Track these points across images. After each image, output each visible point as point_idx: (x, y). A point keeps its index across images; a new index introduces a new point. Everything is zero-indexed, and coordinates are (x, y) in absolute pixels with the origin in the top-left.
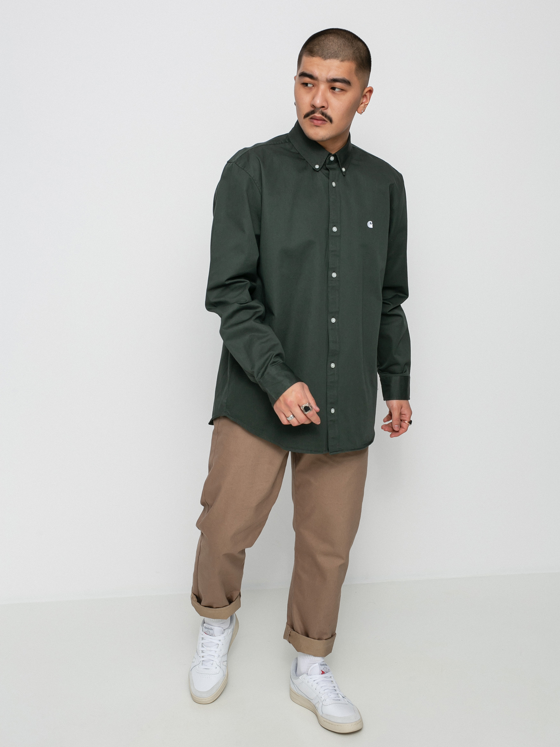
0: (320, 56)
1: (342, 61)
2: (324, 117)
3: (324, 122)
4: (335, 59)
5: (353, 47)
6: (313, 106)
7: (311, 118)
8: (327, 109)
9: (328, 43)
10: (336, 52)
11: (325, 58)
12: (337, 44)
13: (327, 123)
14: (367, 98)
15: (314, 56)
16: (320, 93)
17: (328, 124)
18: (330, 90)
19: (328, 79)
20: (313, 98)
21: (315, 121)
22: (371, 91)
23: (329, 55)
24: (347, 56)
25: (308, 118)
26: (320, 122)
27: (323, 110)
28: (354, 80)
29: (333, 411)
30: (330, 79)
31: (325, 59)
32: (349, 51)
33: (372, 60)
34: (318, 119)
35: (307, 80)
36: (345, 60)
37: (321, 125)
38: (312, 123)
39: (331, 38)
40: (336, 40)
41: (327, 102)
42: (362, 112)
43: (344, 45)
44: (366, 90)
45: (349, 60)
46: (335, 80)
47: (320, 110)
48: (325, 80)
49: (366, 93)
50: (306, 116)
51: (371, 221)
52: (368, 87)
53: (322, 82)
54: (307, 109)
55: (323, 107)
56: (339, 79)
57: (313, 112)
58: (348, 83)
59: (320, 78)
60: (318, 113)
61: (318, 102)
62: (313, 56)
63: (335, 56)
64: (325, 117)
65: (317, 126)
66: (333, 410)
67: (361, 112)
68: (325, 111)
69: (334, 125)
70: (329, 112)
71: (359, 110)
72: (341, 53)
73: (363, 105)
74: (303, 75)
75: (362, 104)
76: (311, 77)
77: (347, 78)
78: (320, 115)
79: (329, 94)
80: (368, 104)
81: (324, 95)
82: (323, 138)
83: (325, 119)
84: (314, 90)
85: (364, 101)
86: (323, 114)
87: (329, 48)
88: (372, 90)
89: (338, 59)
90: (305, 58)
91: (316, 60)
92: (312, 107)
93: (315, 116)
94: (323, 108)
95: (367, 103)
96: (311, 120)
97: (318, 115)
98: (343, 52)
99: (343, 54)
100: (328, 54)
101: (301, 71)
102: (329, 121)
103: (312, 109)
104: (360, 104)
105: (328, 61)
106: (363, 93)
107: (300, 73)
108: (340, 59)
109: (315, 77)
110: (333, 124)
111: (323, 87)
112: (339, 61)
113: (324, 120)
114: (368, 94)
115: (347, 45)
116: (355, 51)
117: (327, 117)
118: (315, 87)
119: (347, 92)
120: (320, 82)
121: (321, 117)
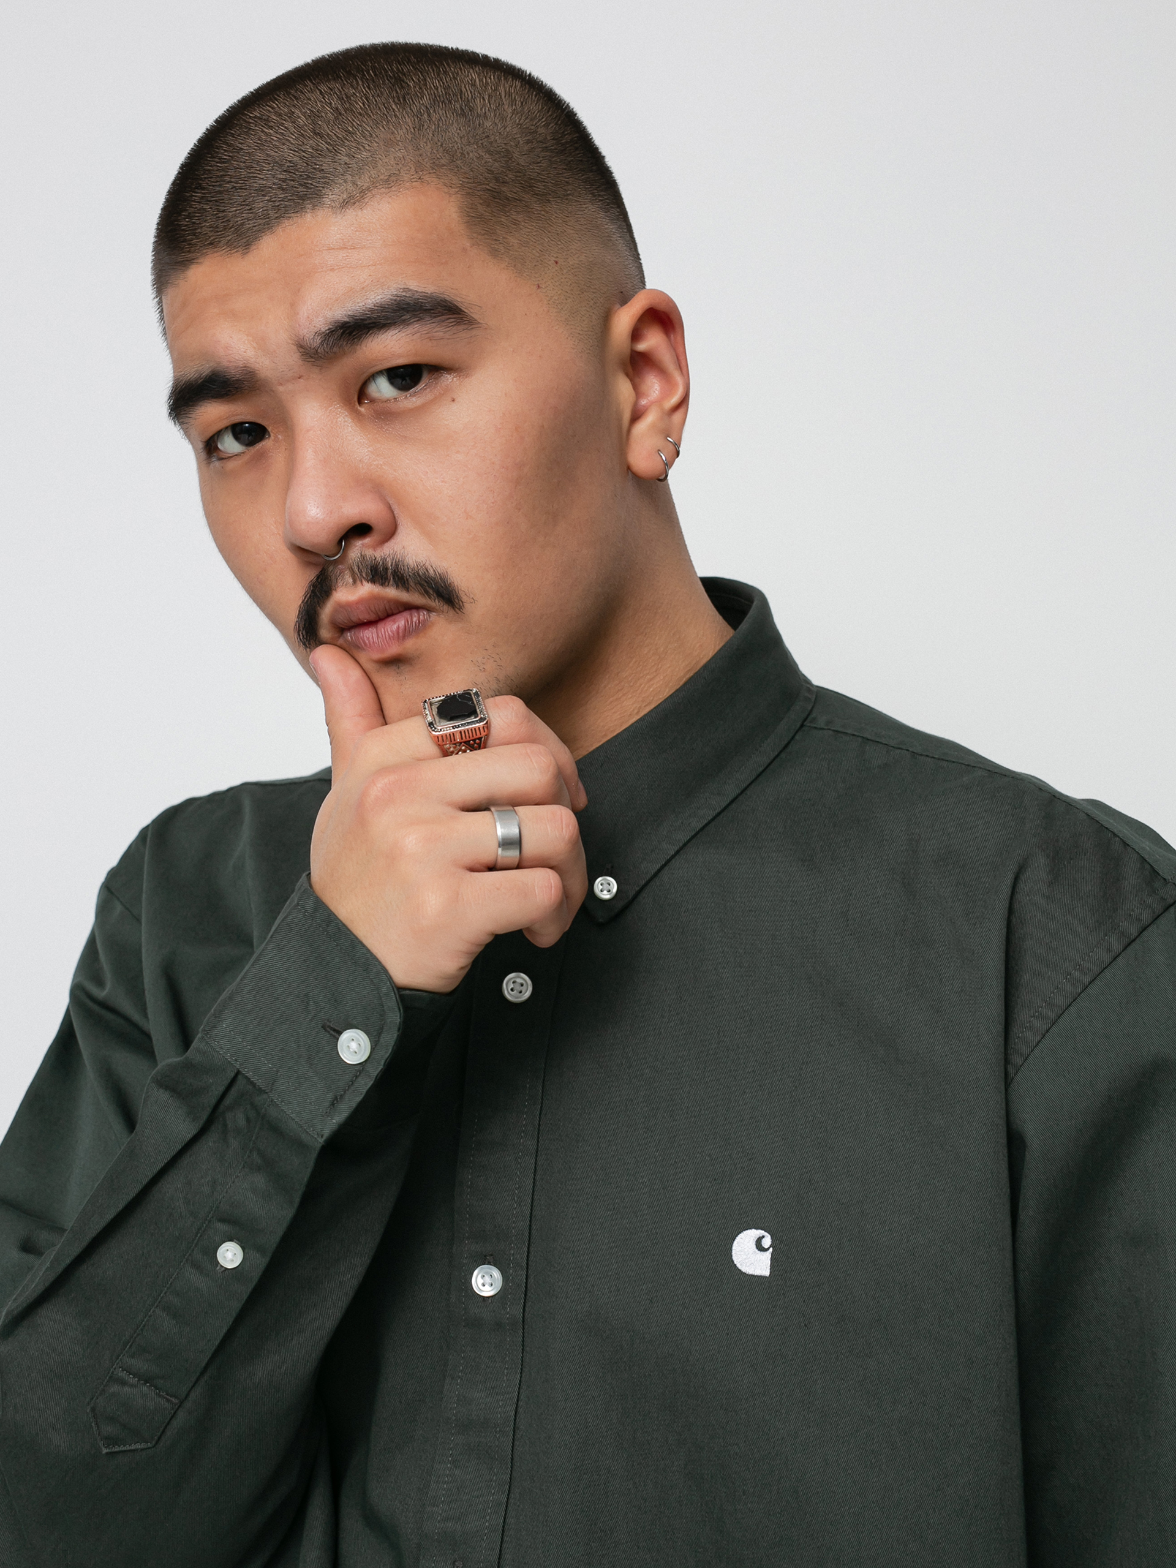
2: (392, 592)
3: (410, 618)
4: (302, 210)
6: (306, 558)
7: (338, 630)
8: (391, 532)
13: (433, 615)
14: (662, 371)
16: (312, 461)
17: (443, 620)
18: (358, 413)
19: (312, 342)
20: (285, 504)
21: (367, 637)
22: (666, 317)
25: (323, 633)
26: (391, 628)
27: (369, 553)
30: (324, 336)
31: (247, 246)
34: (365, 617)
35: (212, 414)
37: (413, 645)
38: (362, 656)
41: (374, 489)
42: (670, 464)
44: (630, 320)
46: (353, 331)
47: (353, 555)
48: (291, 359)
49: (636, 335)
50: (308, 626)
51: (761, 1232)
53: (290, 387)
54: (290, 589)
55: (361, 530)
56: (372, 311)
57: (322, 589)
58: (440, 310)
59: (264, 365)
60: (349, 581)
61: (313, 514)
64: (397, 587)
65: (390, 663)
67: (663, 466)
68: (385, 552)
69: (475, 612)
70: (414, 547)
73: (648, 421)
74: (182, 401)
75: (635, 418)
76: (219, 387)
78: (367, 589)
79: (362, 440)
80: (684, 402)
81: (333, 455)
83: (406, 597)
84: (279, 455)
85: (646, 397)
86: (377, 573)
92: (299, 563)
93: (341, 607)
94: (367, 540)
95: (675, 400)
96: (347, 638)
97: (352, 593)
102: (435, 603)
103: (307, 573)
104: (627, 423)
105: (268, 245)
106: (609, 345)
109: (234, 373)
110: (466, 606)
111: (311, 410)
112: (327, 210)
113: (410, 608)
114: (653, 341)
117: (412, 584)
118: (276, 437)
119: (467, 376)
120: (281, 389)
121: (374, 598)
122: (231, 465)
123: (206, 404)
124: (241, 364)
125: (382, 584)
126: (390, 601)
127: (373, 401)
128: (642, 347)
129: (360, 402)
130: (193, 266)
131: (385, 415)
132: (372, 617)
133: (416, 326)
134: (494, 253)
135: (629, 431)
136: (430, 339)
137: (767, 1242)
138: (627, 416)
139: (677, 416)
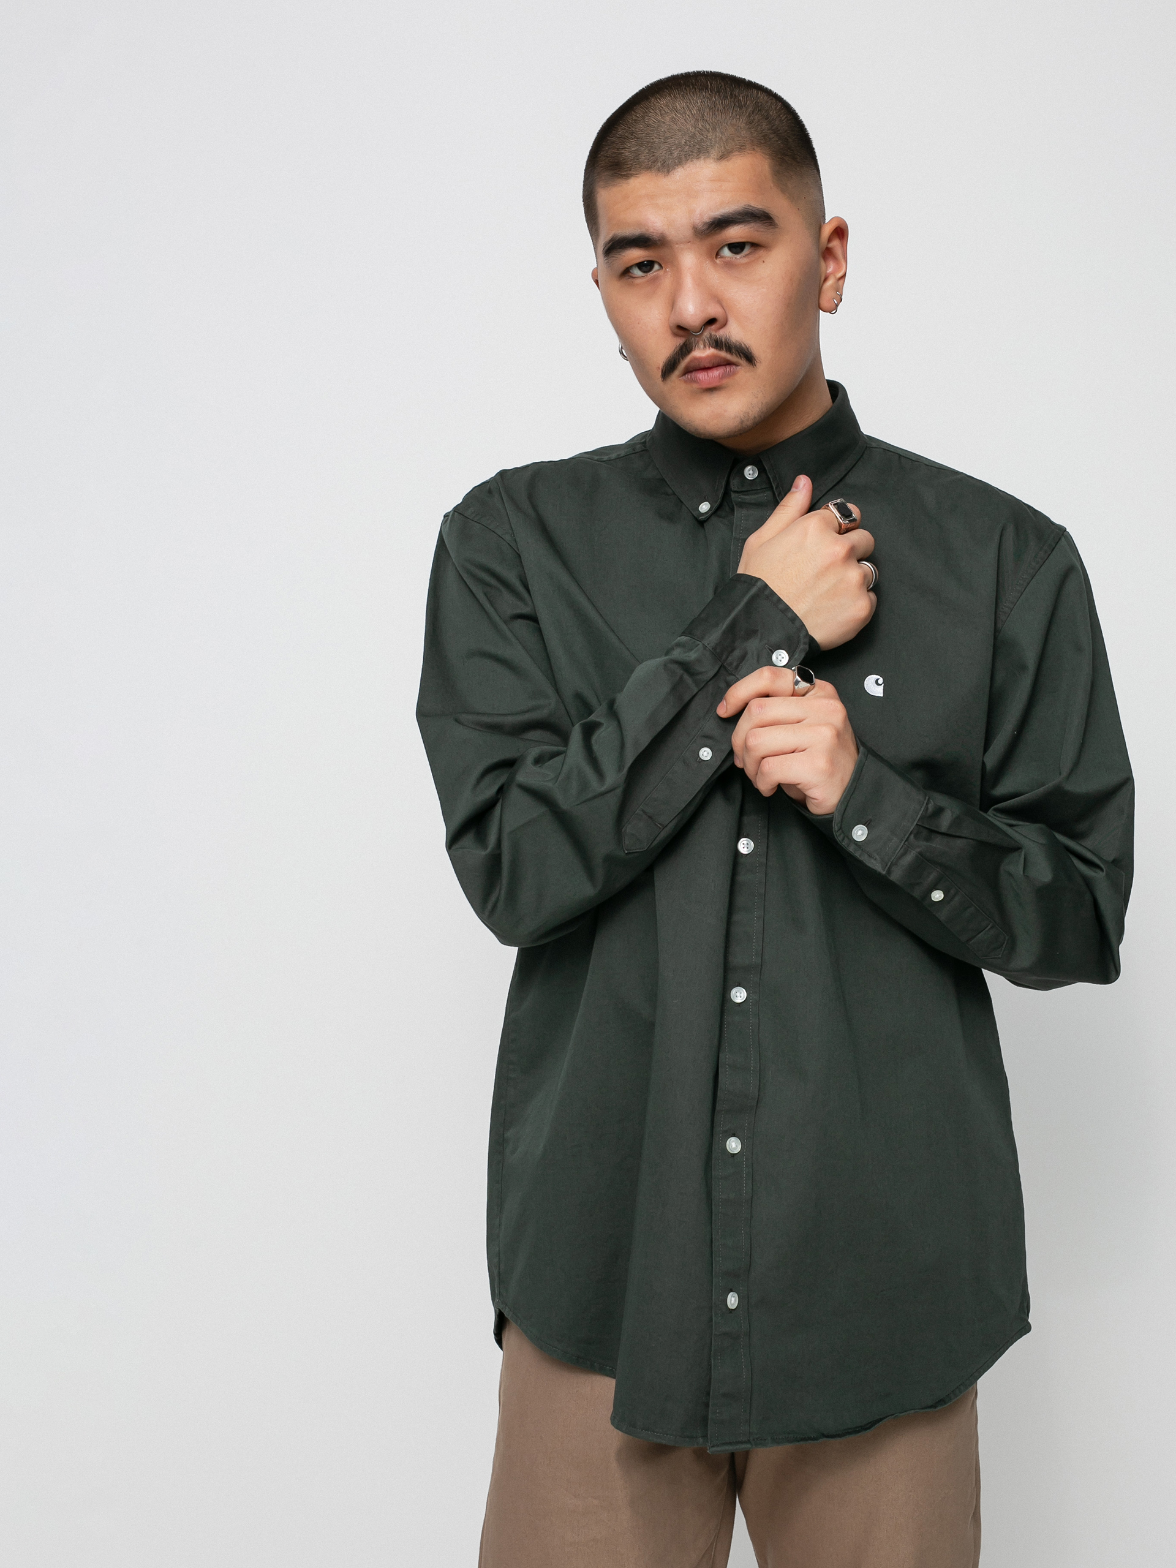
0: (649, 168)
1: (723, 157)
2: (723, 354)
3: (728, 368)
4: (698, 158)
5: (741, 107)
6: (681, 332)
7: (688, 371)
8: (725, 323)
9: (659, 121)
10: (693, 136)
11: (666, 167)
12: (688, 112)
13: (739, 368)
14: (835, 258)
15: (632, 175)
16: (688, 282)
17: (743, 372)
18: (715, 263)
19: (700, 226)
20: (673, 303)
21: (701, 376)
22: (841, 232)
23: (676, 154)
24: (734, 140)
25: (677, 373)
26: (716, 373)
27: (713, 333)
28: (778, 205)
29: (732, 1301)
30: (705, 223)
31: (668, 172)
32: (734, 124)
33: (812, 136)
34: (707, 365)
35: (636, 255)
36: (732, 152)
37: (724, 381)
38: (695, 386)
39: (663, 102)
40: (679, 104)
41: (719, 301)
42: (837, 305)
43: (710, 109)
44: (827, 231)
45: (742, 148)
46: (720, 223)
47: (706, 334)
48: (688, 233)
49: (830, 240)
50: (669, 368)
51: (878, 677)
52: (827, 221)
53: (682, 246)
54: (662, 348)
55: (712, 321)
56: (732, 214)
57: (684, 350)
58: (762, 217)
59: (672, 234)
60: (702, 346)
61: (692, 310)
62: (627, 176)
63: (696, 150)
64: (726, 351)
65: (711, 390)
66: (733, 1299)
67: (834, 306)
68: (722, 334)
69: (762, 368)
70: (734, 332)
71: (825, 301)
72: (710, 135)
73: (830, 282)
74: (614, 247)
75: (826, 280)
76: (642, 241)
77: (757, 204)
78: (710, 352)
79: (715, 276)
80: (844, 276)
81: (701, 282)
82: (742, 422)
83: (728, 356)
84: (666, 279)
85: (830, 270)
86: (718, 344)
87: (668, 135)
88: (843, 227)
89: (708, 157)
90: (605, 196)
91: (640, 184)
92: (675, 335)
93: (695, 359)
94: (713, 327)
95: (840, 275)
96: (689, 376)
97: (702, 352)
98: (714, 129)
99: (719, 134)
100: (669, 150)
101: (605, 237)
102: (743, 362)
103: (680, 341)
104: (822, 281)
105: (680, 174)
106: (819, 242)
107: (606, 245)
108: (714, 153)
109: (655, 236)
110: (757, 364)
111: (689, 260)
112: (712, 161)
113: (729, 363)
114: (835, 244)
115: (721, 107)
116: (752, 118)
117: (734, 351)
118: (666, 269)
119: (770, 250)
120: (677, 246)
121: (714, 356)
122: (638, 281)
123: (632, 249)
124: (660, 232)
125: (720, 350)
126: (721, 358)
127: (721, 257)
128: (831, 245)
129: (716, 258)
130: (633, 178)
131: (729, 265)
132: (711, 365)
133: (753, 224)
134: (783, 191)
135: (823, 285)
136: (758, 231)
137: (881, 681)
138: (823, 279)
139: (841, 282)
